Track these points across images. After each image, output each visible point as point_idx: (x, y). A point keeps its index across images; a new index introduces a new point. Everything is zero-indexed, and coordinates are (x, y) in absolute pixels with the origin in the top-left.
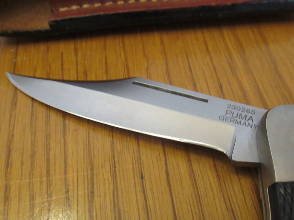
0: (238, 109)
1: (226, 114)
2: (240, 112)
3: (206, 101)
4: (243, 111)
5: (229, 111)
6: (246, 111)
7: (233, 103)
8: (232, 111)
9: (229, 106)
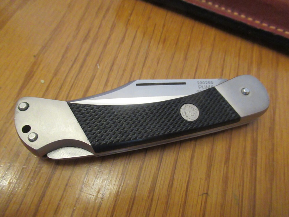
0: (204, 83)
1: (199, 89)
2: (205, 85)
3: (184, 83)
4: (206, 84)
5: (200, 86)
6: (208, 83)
7: (200, 80)
8: (201, 85)
9: (198, 83)
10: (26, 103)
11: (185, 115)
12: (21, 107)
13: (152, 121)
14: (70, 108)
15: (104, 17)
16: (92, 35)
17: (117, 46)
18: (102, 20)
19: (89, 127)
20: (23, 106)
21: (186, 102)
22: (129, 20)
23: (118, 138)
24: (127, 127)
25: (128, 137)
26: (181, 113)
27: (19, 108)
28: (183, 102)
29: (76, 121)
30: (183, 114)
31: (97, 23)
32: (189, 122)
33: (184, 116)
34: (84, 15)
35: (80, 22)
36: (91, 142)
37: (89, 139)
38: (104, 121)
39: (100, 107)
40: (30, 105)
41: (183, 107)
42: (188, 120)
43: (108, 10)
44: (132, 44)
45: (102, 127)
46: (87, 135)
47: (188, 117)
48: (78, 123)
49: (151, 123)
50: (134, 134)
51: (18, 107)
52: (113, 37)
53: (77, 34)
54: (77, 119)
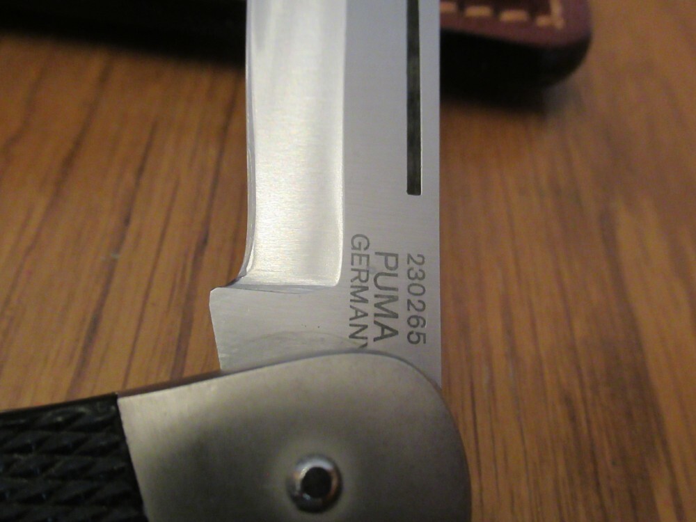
0: (415, 287)
2: (403, 295)
4: (409, 303)
5: (397, 262)
6: (415, 313)
7: (432, 270)
9: (418, 259)
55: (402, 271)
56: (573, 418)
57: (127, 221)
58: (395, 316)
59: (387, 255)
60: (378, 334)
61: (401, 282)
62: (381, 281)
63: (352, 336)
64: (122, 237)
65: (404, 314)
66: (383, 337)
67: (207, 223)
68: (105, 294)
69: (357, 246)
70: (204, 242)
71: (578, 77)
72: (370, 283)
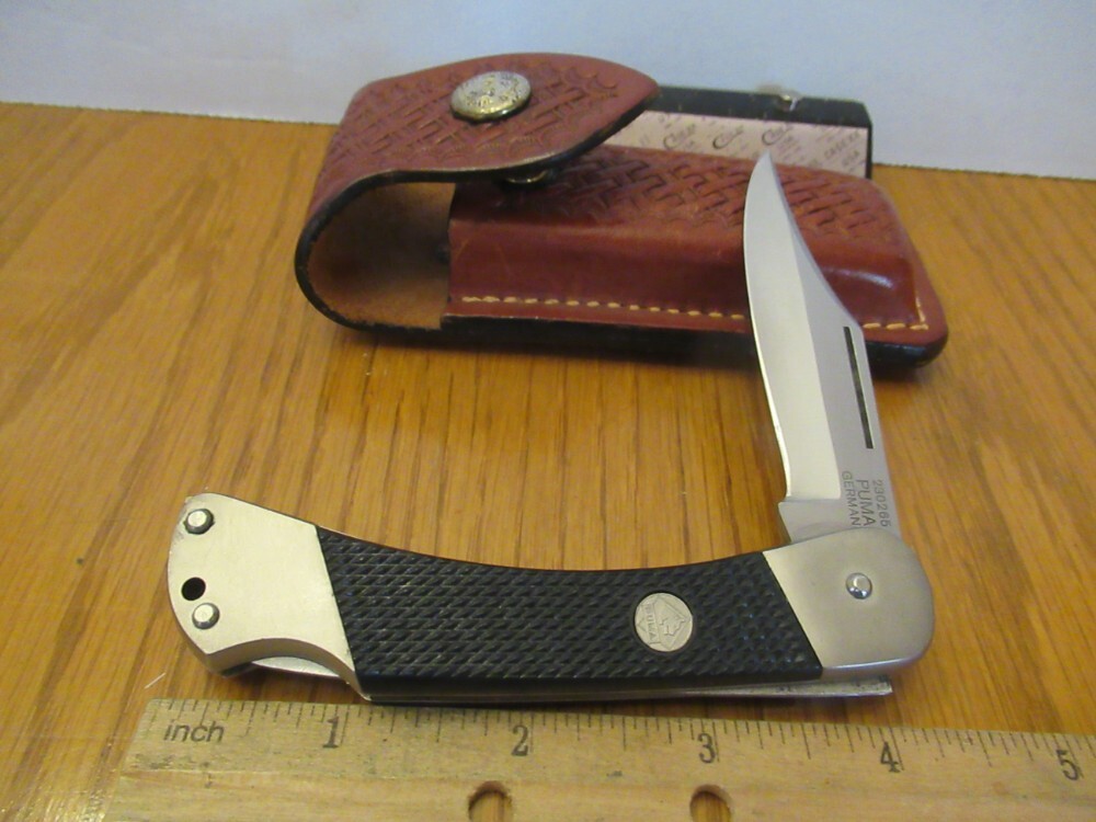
3: (869, 444)
10: (207, 511)
11: (647, 629)
12: (191, 522)
13: (543, 629)
14: (322, 547)
15: (288, 387)
16: (259, 450)
17: (346, 467)
18: (283, 400)
19: (362, 616)
20: (199, 520)
21: (660, 587)
22: (368, 378)
23: (433, 663)
24: (468, 633)
25: (463, 666)
26: (638, 620)
27: (186, 523)
28: (652, 585)
29: (329, 588)
30: (642, 624)
31: (269, 409)
32: (653, 655)
33: (644, 630)
34: (224, 392)
35: (213, 420)
36: (355, 662)
37: (353, 650)
38: (406, 605)
39: (405, 560)
40: (216, 520)
41: (648, 601)
42: (652, 646)
43: (297, 362)
44: (391, 452)
45: (396, 622)
46: (349, 639)
47: (655, 635)
48: (334, 598)
49: (538, 634)
50: (481, 661)
51: (184, 519)
52: (327, 443)
53: (211, 459)
54: (334, 583)
55: (872, 489)
56: (972, 575)
57: (683, 473)
58: (872, 512)
59: (863, 482)
60: (865, 522)
61: (872, 494)
62: (862, 495)
63: (853, 523)
64: (684, 483)
65: (877, 511)
66: (868, 523)
67: (727, 470)
68: (686, 514)
69: (846, 477)
70: (729, 482)
71: (940, 359)
72: (856, 497)
